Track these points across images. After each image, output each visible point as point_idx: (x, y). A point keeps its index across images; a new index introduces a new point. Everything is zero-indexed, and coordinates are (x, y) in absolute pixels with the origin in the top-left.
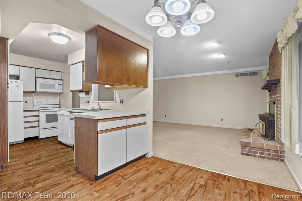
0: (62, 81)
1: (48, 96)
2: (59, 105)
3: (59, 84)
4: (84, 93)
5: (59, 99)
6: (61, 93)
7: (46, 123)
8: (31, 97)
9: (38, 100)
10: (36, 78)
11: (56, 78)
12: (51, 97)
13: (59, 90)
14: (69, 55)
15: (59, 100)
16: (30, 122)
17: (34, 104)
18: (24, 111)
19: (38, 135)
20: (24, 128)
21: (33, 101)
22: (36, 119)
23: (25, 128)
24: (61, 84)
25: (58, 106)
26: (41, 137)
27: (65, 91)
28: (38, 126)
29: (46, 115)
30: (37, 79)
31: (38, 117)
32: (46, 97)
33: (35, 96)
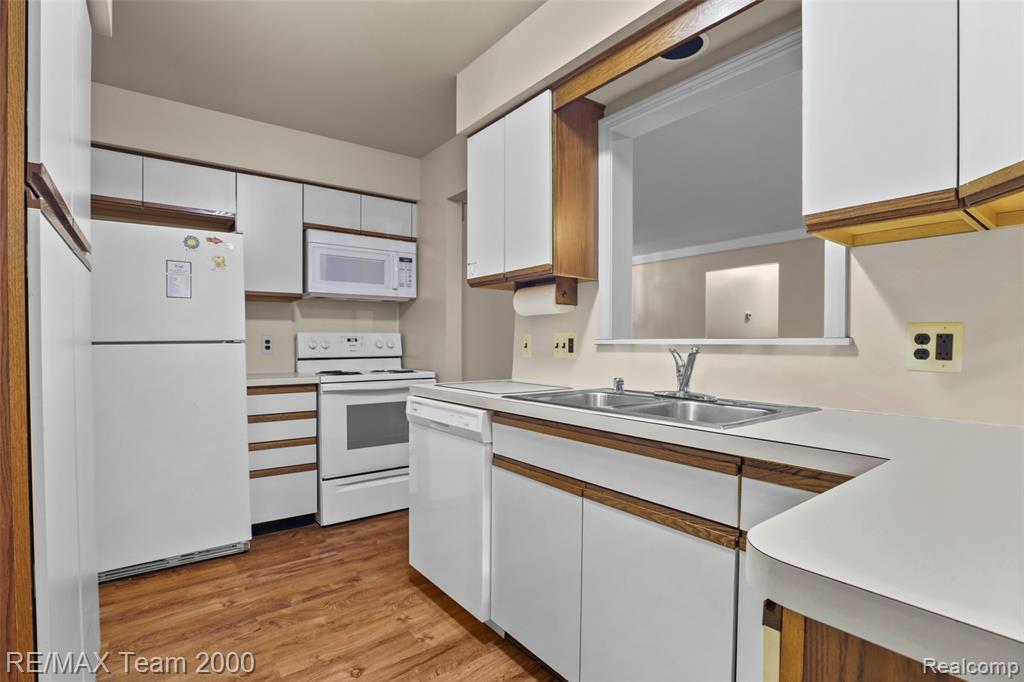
0: (414, 245)
1: (354, 318)
2: (401, 357)
3: (402, 260)
4: (550, 291)
5: (400, 332)
6: (412, 300)
7: (349, 448)
8: (288, 324)
9: (318, 337)
10: (304, 231)
11: (388, 232)
12: (369, 323)
13: (401, 285)
14: (459, 76)
15: (399, 335)
16: (281, 446)
17: (300, 357)
18: (253, 390)
19: (316, 511)
20: (251, 477)
21: (296, 339)
22: (306, 428)
23: (254, 474)
24: (410, 261)
25: (396, 364)
26: (326, 520)
27: (426, 294)
28: (316, 466)
29: (350, 408)
30: (311, 233)
31: (315, 420)
32: (349, 323)
33: (304, 316)
